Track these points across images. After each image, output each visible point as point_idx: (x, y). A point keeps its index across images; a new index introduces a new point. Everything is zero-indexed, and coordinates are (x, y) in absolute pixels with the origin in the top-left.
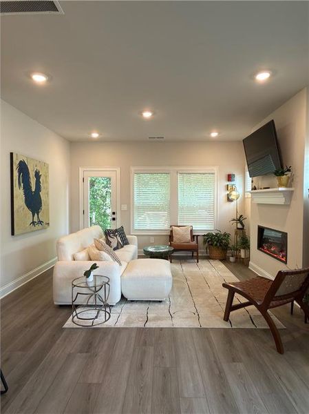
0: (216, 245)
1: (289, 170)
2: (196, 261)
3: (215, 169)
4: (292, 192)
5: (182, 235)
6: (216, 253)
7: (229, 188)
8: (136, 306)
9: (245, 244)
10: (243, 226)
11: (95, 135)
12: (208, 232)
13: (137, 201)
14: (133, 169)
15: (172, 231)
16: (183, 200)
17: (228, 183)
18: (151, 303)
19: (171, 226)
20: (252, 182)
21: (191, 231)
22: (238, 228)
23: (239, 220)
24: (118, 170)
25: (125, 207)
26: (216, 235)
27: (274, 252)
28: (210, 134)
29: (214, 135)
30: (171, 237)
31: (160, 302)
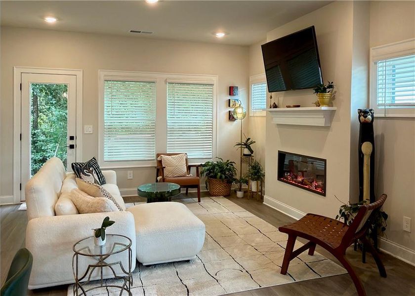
0: (221, 177)
1: (331, 86)
2: (196, 199)
3: (214, 79)
4: (334, 111)
5: (176, 166)
6: (219, 187)
7: (231, 105)
8: (159, 272)
9: (257, 174)
10: (252, 152)
11: (51, 20)
12: (207, 161)
13: (108, 119)
14: (102, 74)
15: (160, 162)
16: (173, 119)
17: (229, 97)
18: (176, 265)
19: (158, 155)
20: (271, 97)
21: (186, 160)
22: (244, 155)
23: (245, 144)
24: (80, 74)
25: (89, 129)
26: (217, 165)
27: (302, 183)
28: (214, 33)
29: (220, 35)
30: (160, 169)
31: (188, 261)
